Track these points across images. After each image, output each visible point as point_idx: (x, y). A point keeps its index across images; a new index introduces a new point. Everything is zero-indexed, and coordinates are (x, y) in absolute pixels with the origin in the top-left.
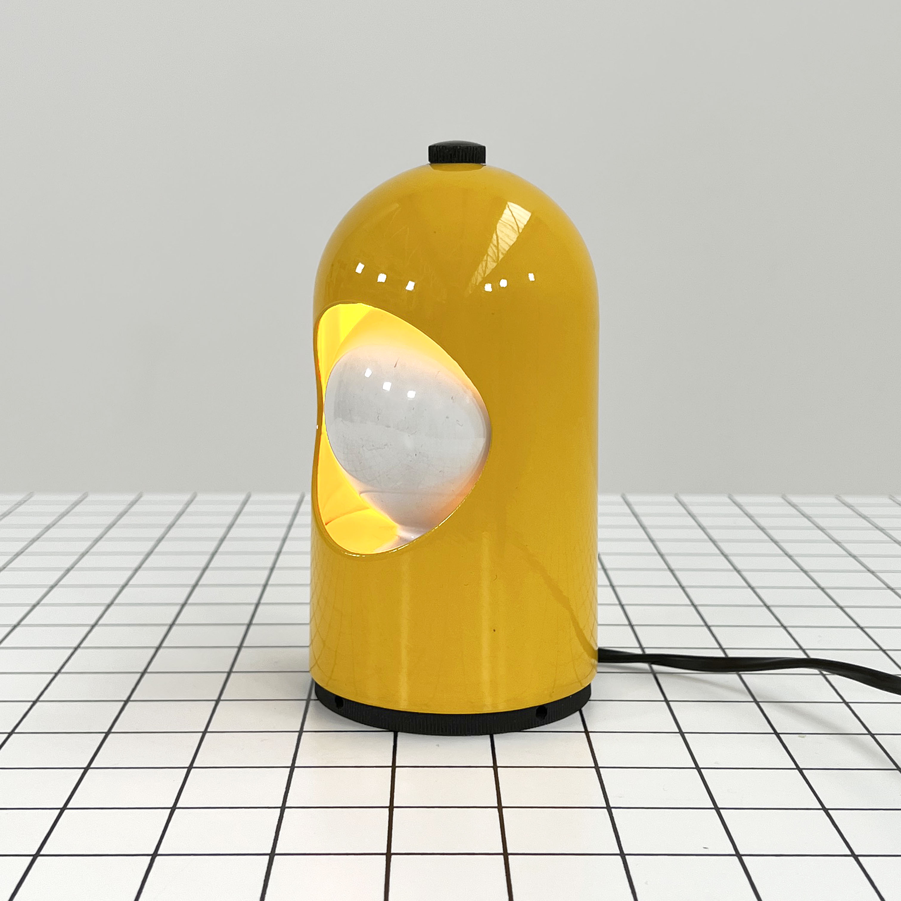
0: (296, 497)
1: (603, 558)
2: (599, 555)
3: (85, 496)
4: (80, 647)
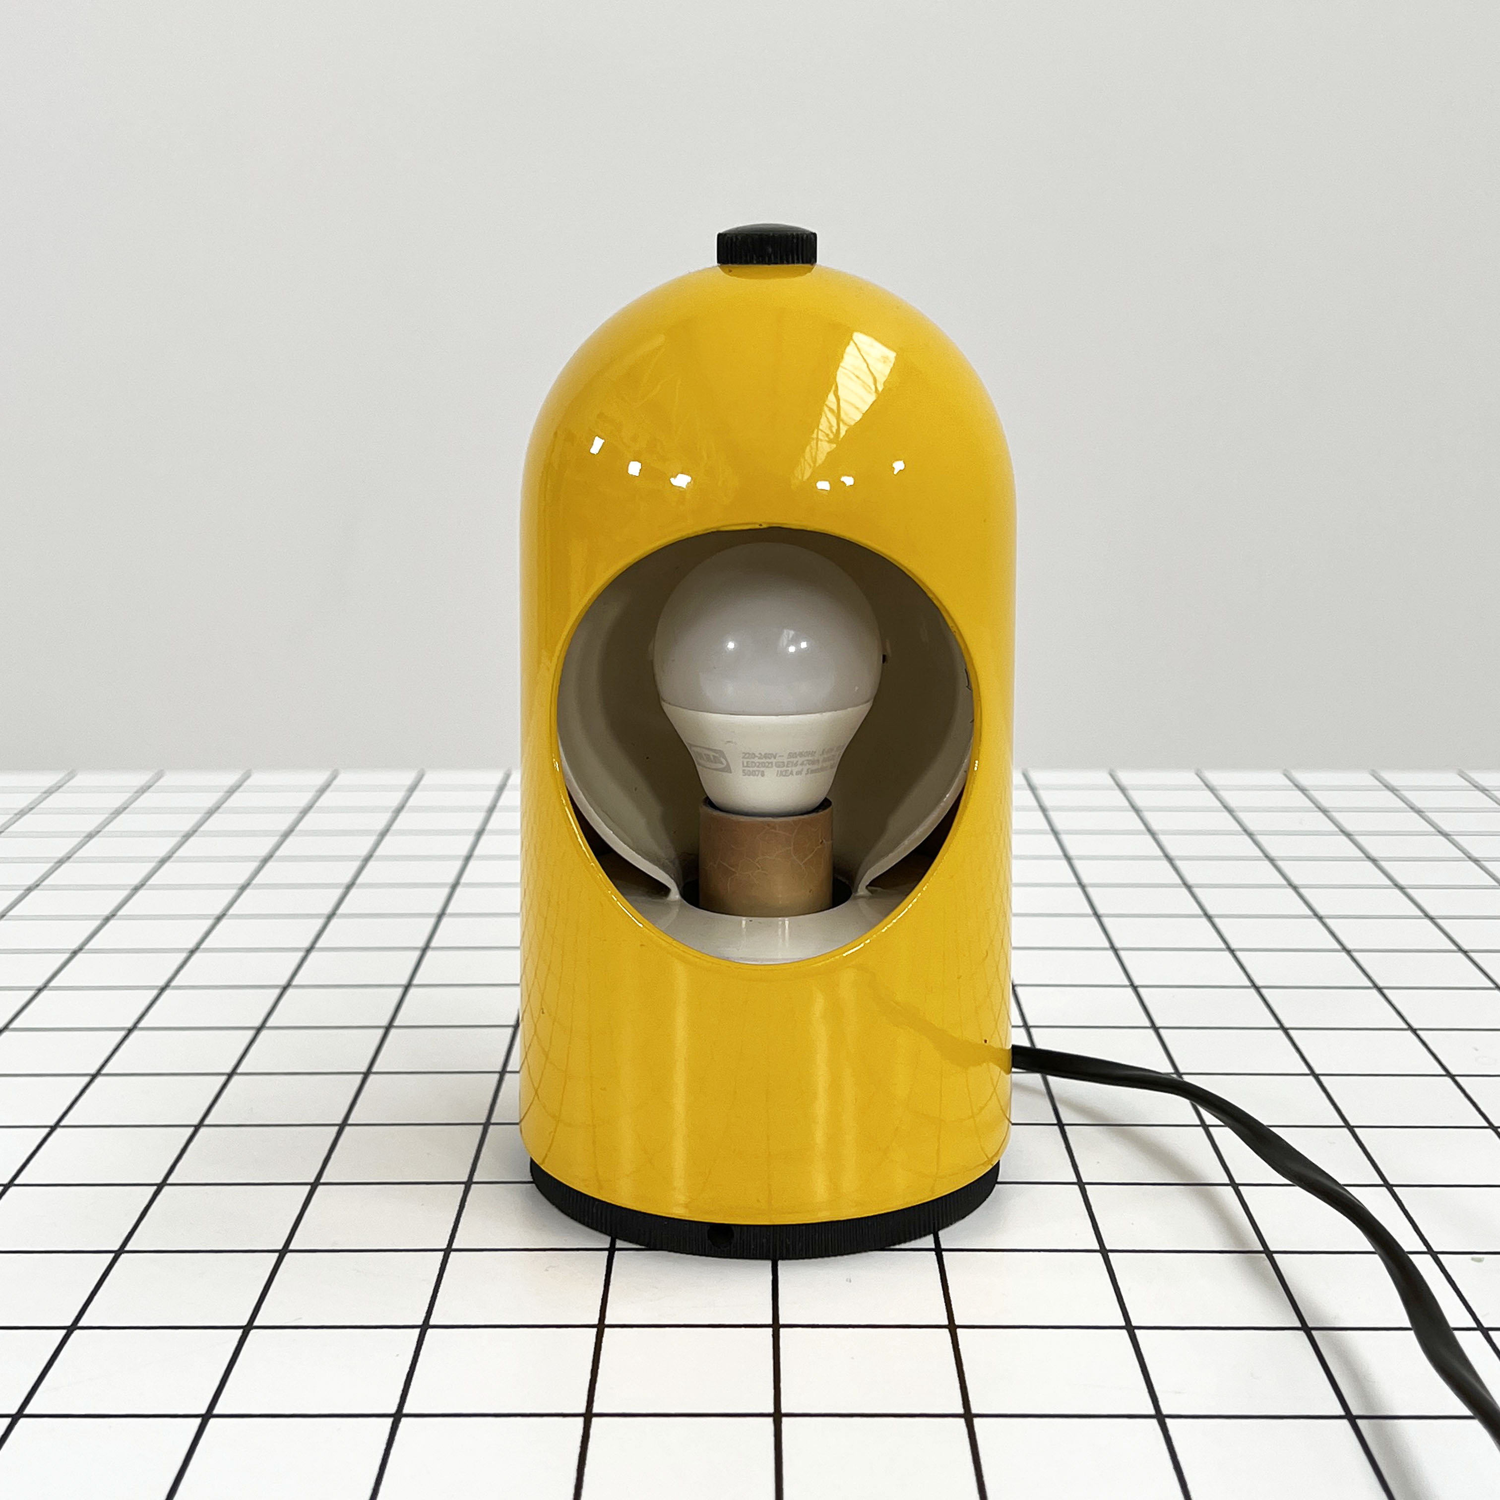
0: (496, 778)
3: (159, 776)
4: (136, 1028)
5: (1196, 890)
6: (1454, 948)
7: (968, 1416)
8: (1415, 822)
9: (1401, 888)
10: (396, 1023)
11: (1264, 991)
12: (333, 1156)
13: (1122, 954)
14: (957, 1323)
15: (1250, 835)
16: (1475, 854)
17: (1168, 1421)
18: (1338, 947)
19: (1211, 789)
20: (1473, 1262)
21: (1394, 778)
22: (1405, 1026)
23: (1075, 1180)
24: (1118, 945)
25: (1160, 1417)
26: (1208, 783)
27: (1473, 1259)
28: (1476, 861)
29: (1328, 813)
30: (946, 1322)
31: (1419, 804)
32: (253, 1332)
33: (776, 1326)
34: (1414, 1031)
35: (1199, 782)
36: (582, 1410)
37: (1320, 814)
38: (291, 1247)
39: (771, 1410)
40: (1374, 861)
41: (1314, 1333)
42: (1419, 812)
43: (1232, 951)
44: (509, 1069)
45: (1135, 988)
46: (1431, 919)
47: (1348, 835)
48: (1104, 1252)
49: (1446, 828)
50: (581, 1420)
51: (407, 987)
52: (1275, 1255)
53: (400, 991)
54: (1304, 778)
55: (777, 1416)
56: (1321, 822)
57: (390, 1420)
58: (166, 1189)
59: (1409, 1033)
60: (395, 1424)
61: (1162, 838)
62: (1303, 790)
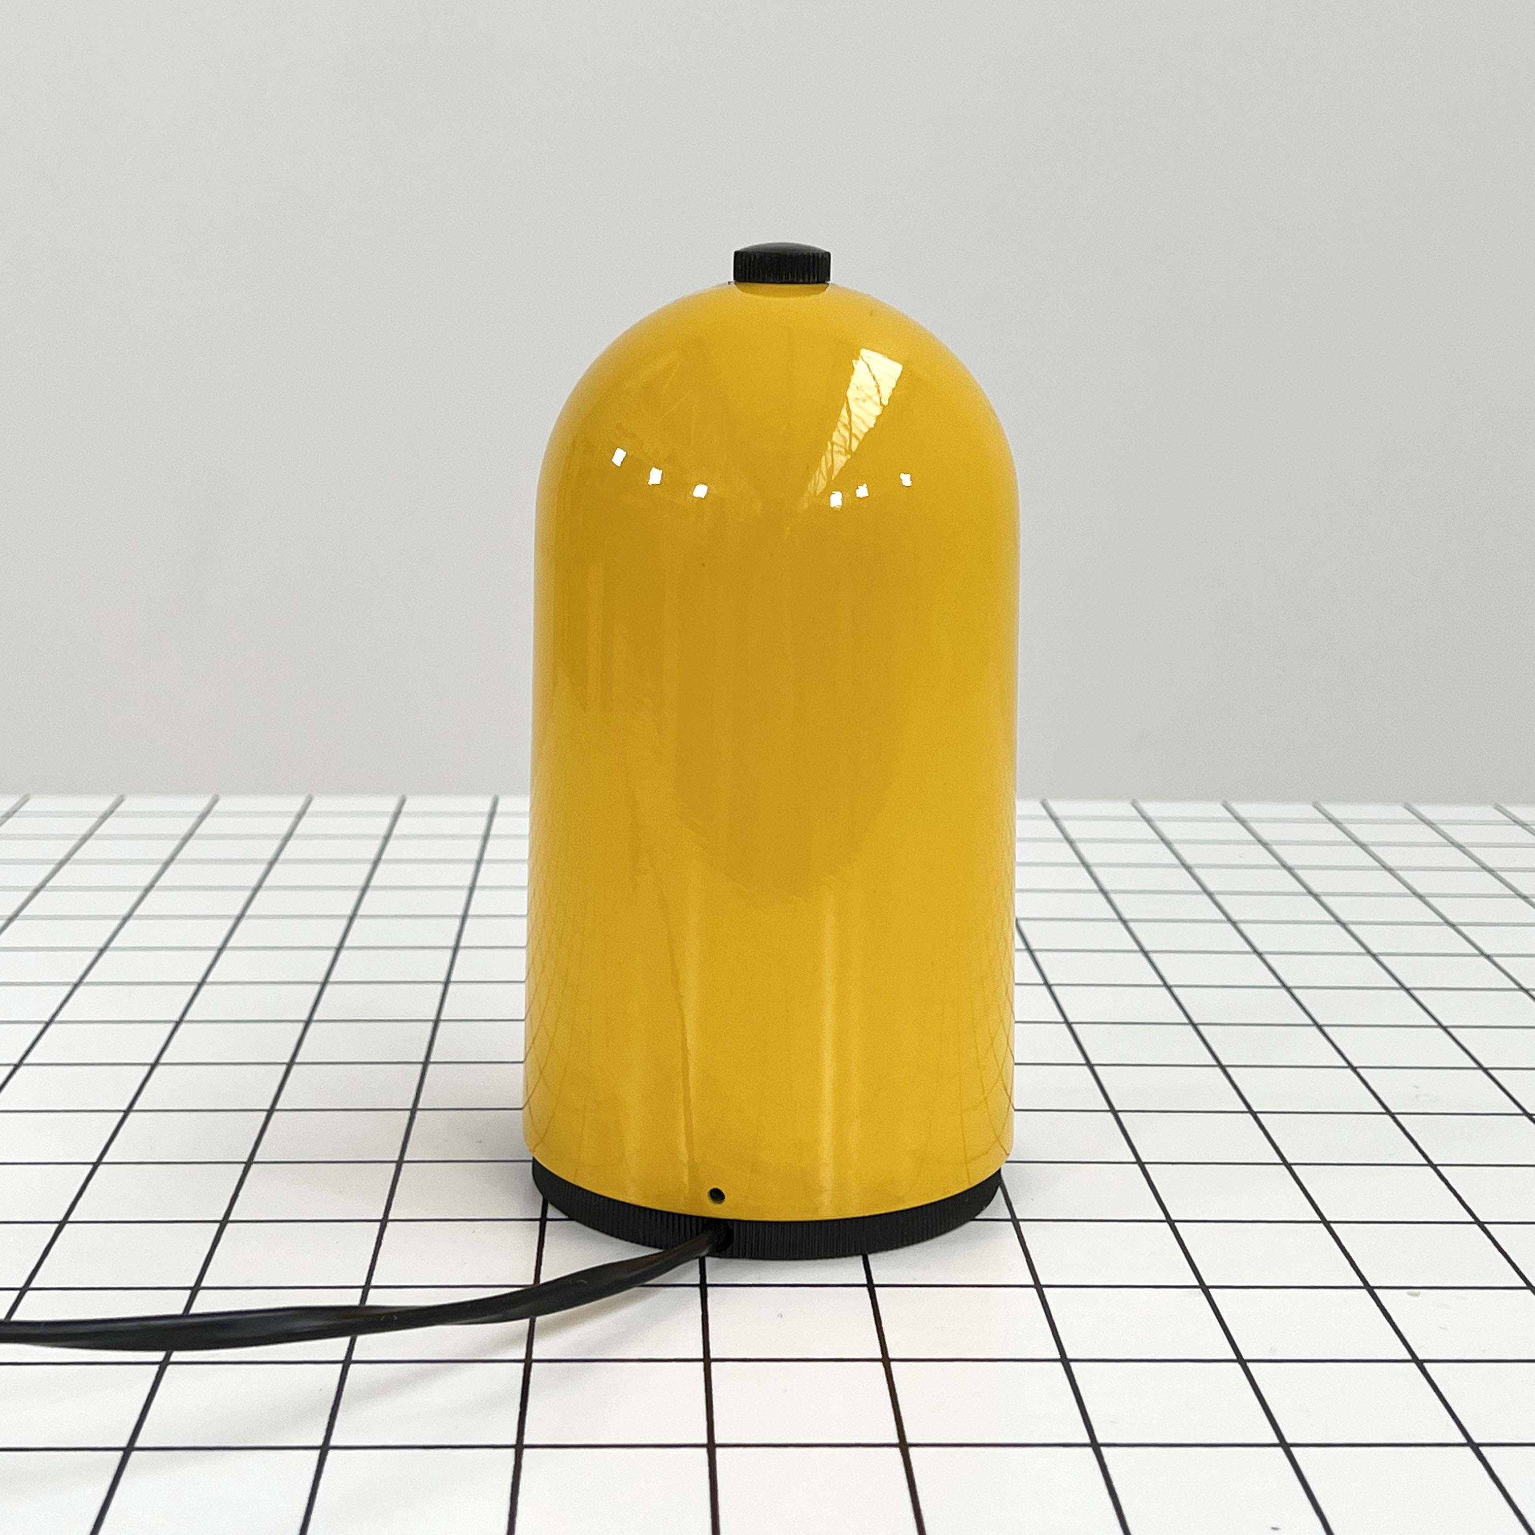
1: (1022, 924)
2: (1017, 920)
5: (1132, 925)
6: (1396, 985)
7: (904, 1446)
8: (1359, 857)
9: (1343, 925)
10: (298, 1060)
11: (1201, 1028)
12: (241, 1194)
13: (1055, 989)
14: (891, 1356)
15: (1188, 868)
16: (1420, 891)
17: (1103, 1449)
18: (1278, 984)
19: (1148, 821)
20: (1410, 1297)
21: (1337, 811)
22: (1345, 1064)
23: (1009, 1217)
24: (1051, 981)
25: (1095, 1446)
26: (1144, 815)
27: (1409, 1294)
28: (1420, 897)
29: (1267, 846)
30: (880, 1356)
31: (1363, 838)
32: (169, 1367)
33: (707, 1360)
34: (1354, 1069)
35: (1135, 813)
36: (513, 1441)
37: (1260, 847)
38: (203, 1284)
39: (705, 1441)
40: (1316, 896)
41: (1249, 1365)
42: (1363, 846)
43: (1169, 988)
44: (420, 1106)
45: (1069, 1025)
46: (1374, 956)
47: (1290, 869)
48: (1038, 1287)
49: (1390, 863)
50: (512, 1451)
51: (308, 1023)
52: (1210, 1290)
53: (301, 1026)
54: (1243, 809)
55: (711, 1446)
56: (1261, 855)
57: (317, 1452)
58: (67, 1227)
59: (1349, 1071)
60: (322, 1455)
61: (1096, 870)
62: (1242, 822)
